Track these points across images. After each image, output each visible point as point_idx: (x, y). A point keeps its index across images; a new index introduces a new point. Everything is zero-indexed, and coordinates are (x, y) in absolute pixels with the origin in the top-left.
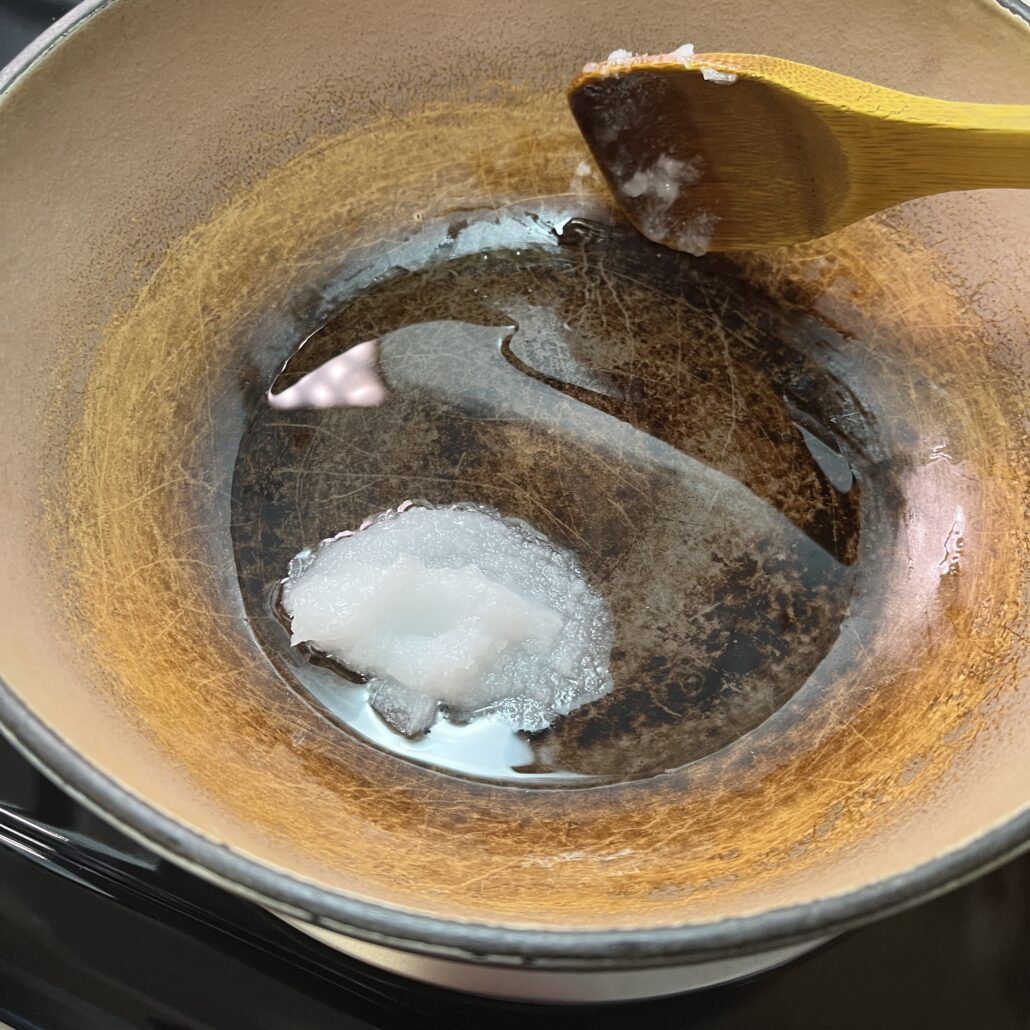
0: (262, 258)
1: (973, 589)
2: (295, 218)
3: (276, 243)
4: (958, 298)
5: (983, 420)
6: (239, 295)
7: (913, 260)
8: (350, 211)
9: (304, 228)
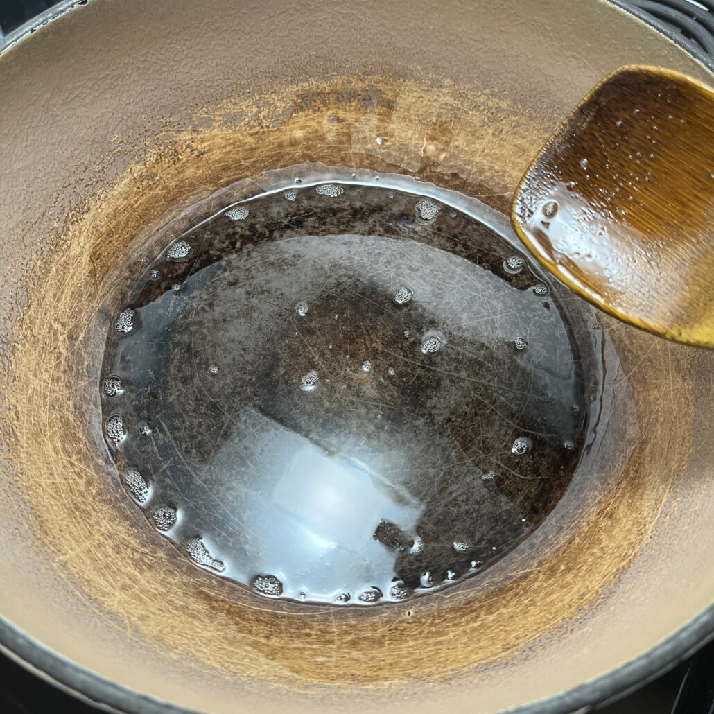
0: (563, 567)
1: (139, 203)
2: (533, 603)
3: (551, 582)
4: (13, 354)
5: (61, 283)
6: (582, 535)
7: (17, 402)
8: (477, 617)
9: (522, 599)
